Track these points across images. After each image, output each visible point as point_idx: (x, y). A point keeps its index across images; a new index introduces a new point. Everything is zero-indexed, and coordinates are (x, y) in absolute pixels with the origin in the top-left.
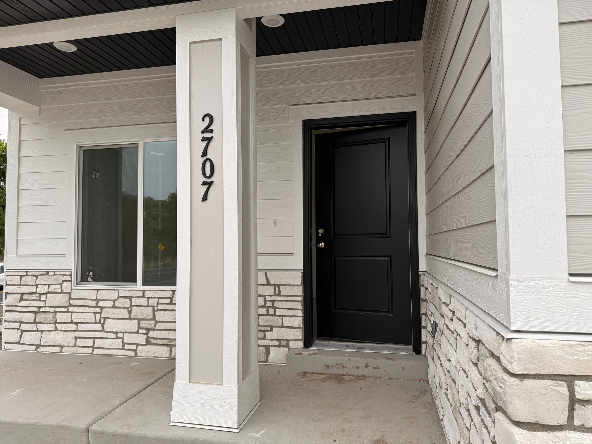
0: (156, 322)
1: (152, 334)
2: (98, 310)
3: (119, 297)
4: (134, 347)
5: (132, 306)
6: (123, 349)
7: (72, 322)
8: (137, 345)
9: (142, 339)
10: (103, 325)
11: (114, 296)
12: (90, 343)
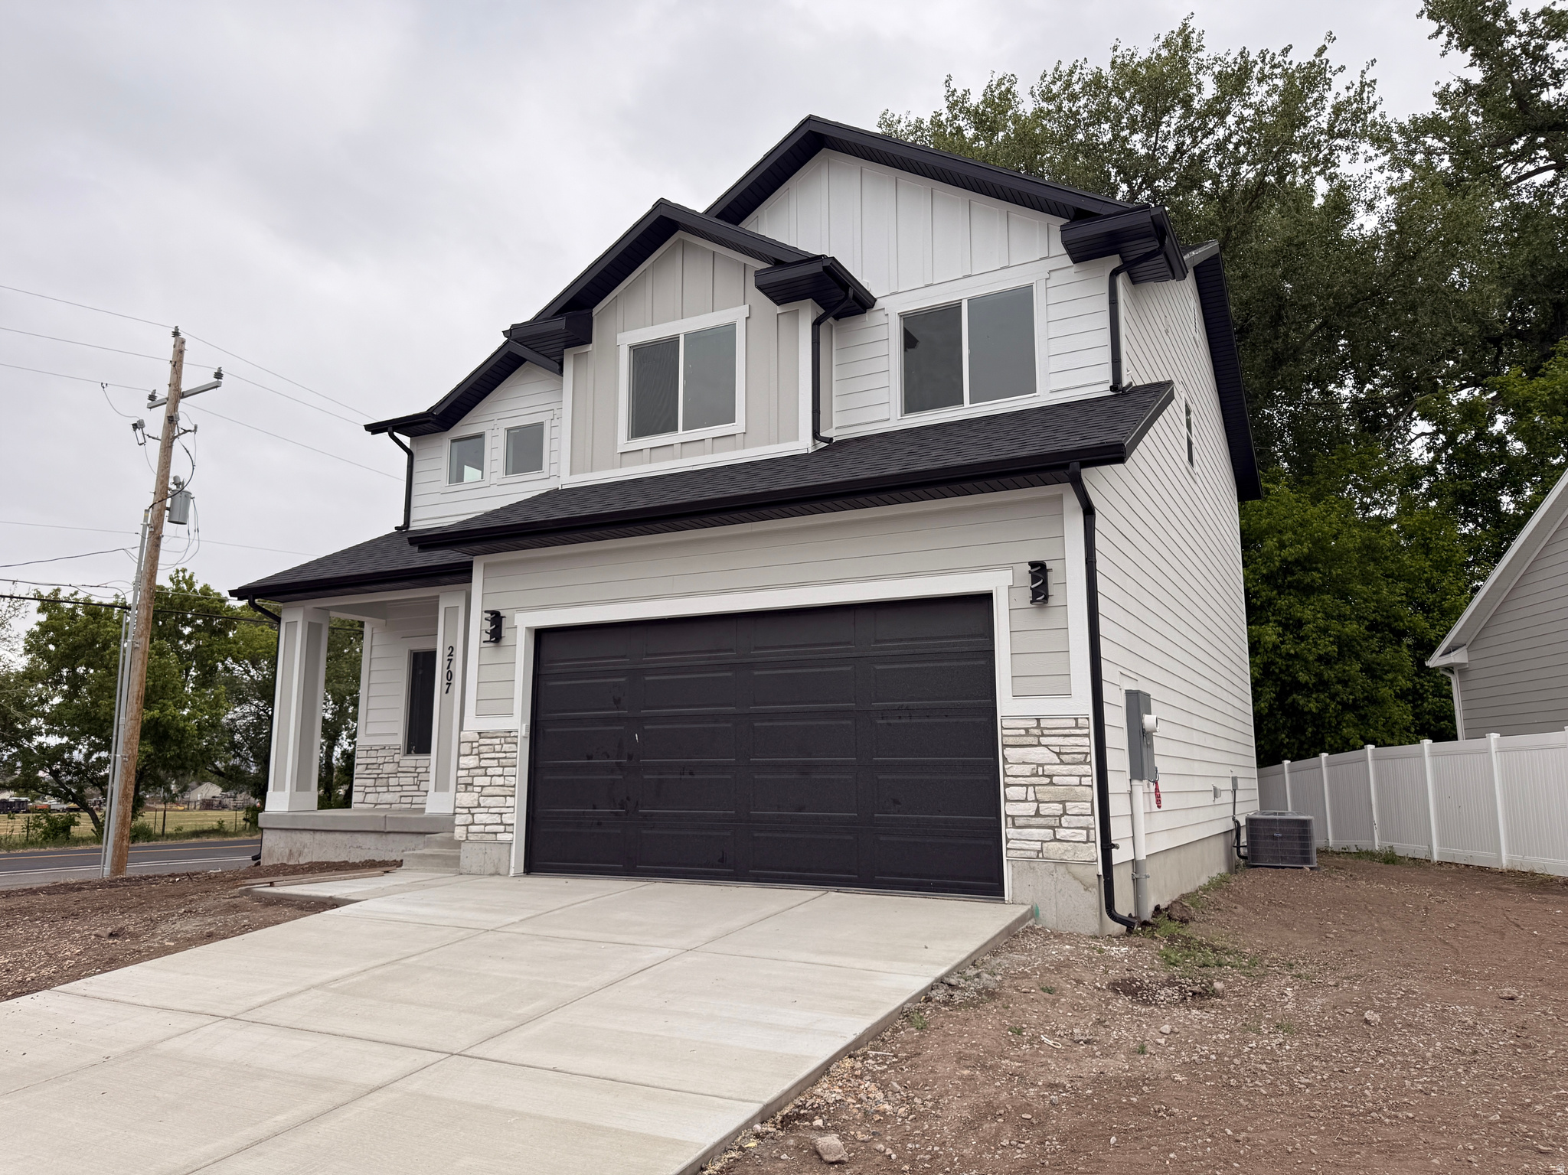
3: (425, 764)
11: (420, 764)
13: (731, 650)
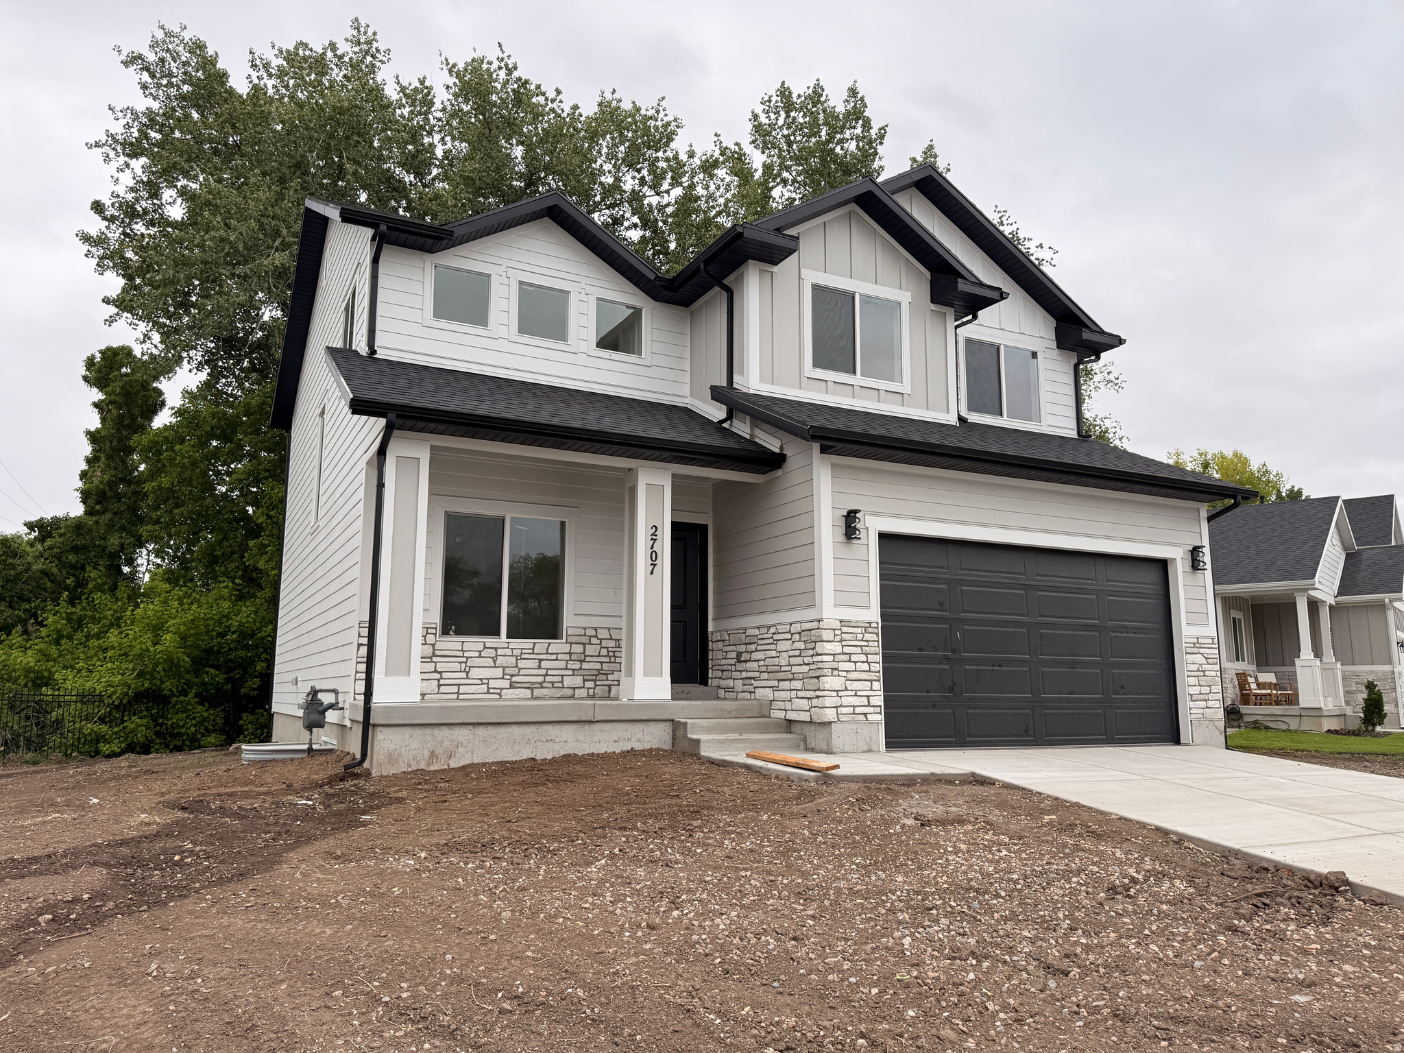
0: (520, 669)
1: (514, 679)
2: (465, 660)
3: (485, 647)
4: (499, 691)
5: (497, 655)
6: (488, 693)
7: (436, 671)
8: (501, 689)
9: (506, 684)
10: (467, 673)
11: (481, 647)
12: (455, 689)
13: (1021, 574)
